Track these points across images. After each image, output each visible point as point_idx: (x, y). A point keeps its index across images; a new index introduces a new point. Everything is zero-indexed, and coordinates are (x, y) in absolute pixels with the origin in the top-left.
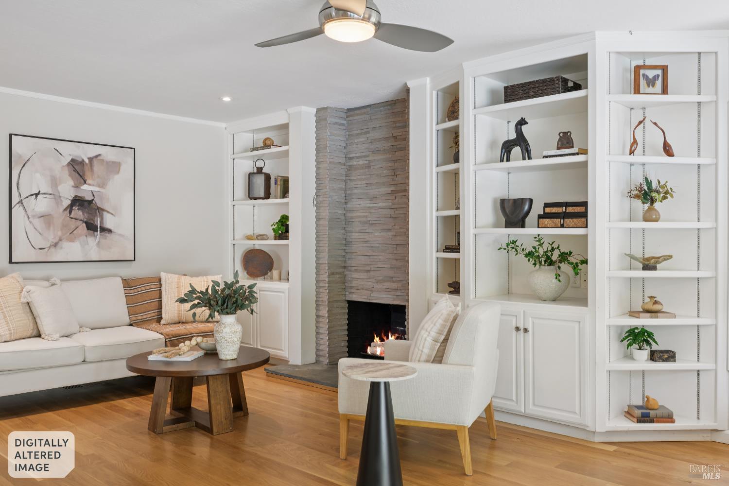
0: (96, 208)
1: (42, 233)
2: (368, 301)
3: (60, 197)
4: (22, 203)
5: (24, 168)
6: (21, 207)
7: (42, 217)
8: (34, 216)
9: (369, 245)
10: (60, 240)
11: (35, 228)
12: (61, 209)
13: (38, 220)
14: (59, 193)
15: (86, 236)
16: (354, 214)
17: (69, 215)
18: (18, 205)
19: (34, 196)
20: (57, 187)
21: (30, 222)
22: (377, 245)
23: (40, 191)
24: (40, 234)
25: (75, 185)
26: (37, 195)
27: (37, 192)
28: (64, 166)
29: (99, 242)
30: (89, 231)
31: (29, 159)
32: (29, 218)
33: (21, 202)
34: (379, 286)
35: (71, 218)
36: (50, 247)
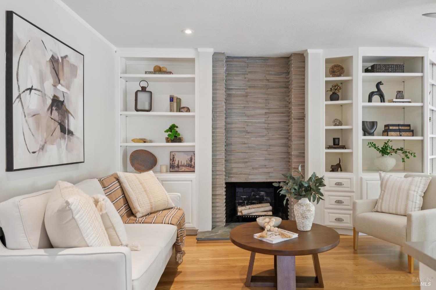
0: (65, 109)
1: (34, 134)
2: (246, 181)
3: (45, 95)
4: (21, 98)
5: (22, 56)
6: (20, 103)
7: (34, 115)
8: (29, 114)
9: (247, 146)
10: (46, 143)
11: (29, 129)
12: (46, 109)
13: (31, 118)
14: (45, 90)
15: (60, 138)
16: (233, 126)
17: (50, 116)
18: (17, 100)
19: (29, 91)
20: (43, 84)
21: (26, 121)
22: (254, 146)
23: (32, 86)
24: (33, 135)
25: (54, 83)
26: (31, 89)
27: (30, 87)
28: (47, 61)
29: (67, 144)
30: (62, 133)
31: (25, 46)
32: (25, 116)
33: (19, 96)
34: (255, 171)
35: (52, 119)
36: (39, 151)
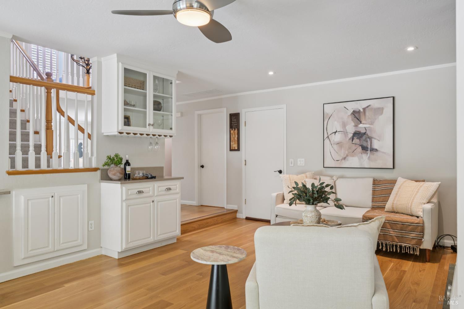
0: (368, 137)
1: (338, 152)
3: (347, 132)
5: (329, 119)
7: (338, 144)
8: (334, 144)
10: (347, 156)
11: (334, 150)
12: (348, 139)
13: (336, 145)
15: (362, 153)
18: (327, 139)
20: (345, 127)
23: (337, 131)
25: (355, 125)
26: (335, 133)
28: (349, 115)
29: (369, 157)
30: (363, 150)
31: (332, 115)
32: (331, 145)
33: (328, 137)
35: (353, 144)
36: (342, 160)
